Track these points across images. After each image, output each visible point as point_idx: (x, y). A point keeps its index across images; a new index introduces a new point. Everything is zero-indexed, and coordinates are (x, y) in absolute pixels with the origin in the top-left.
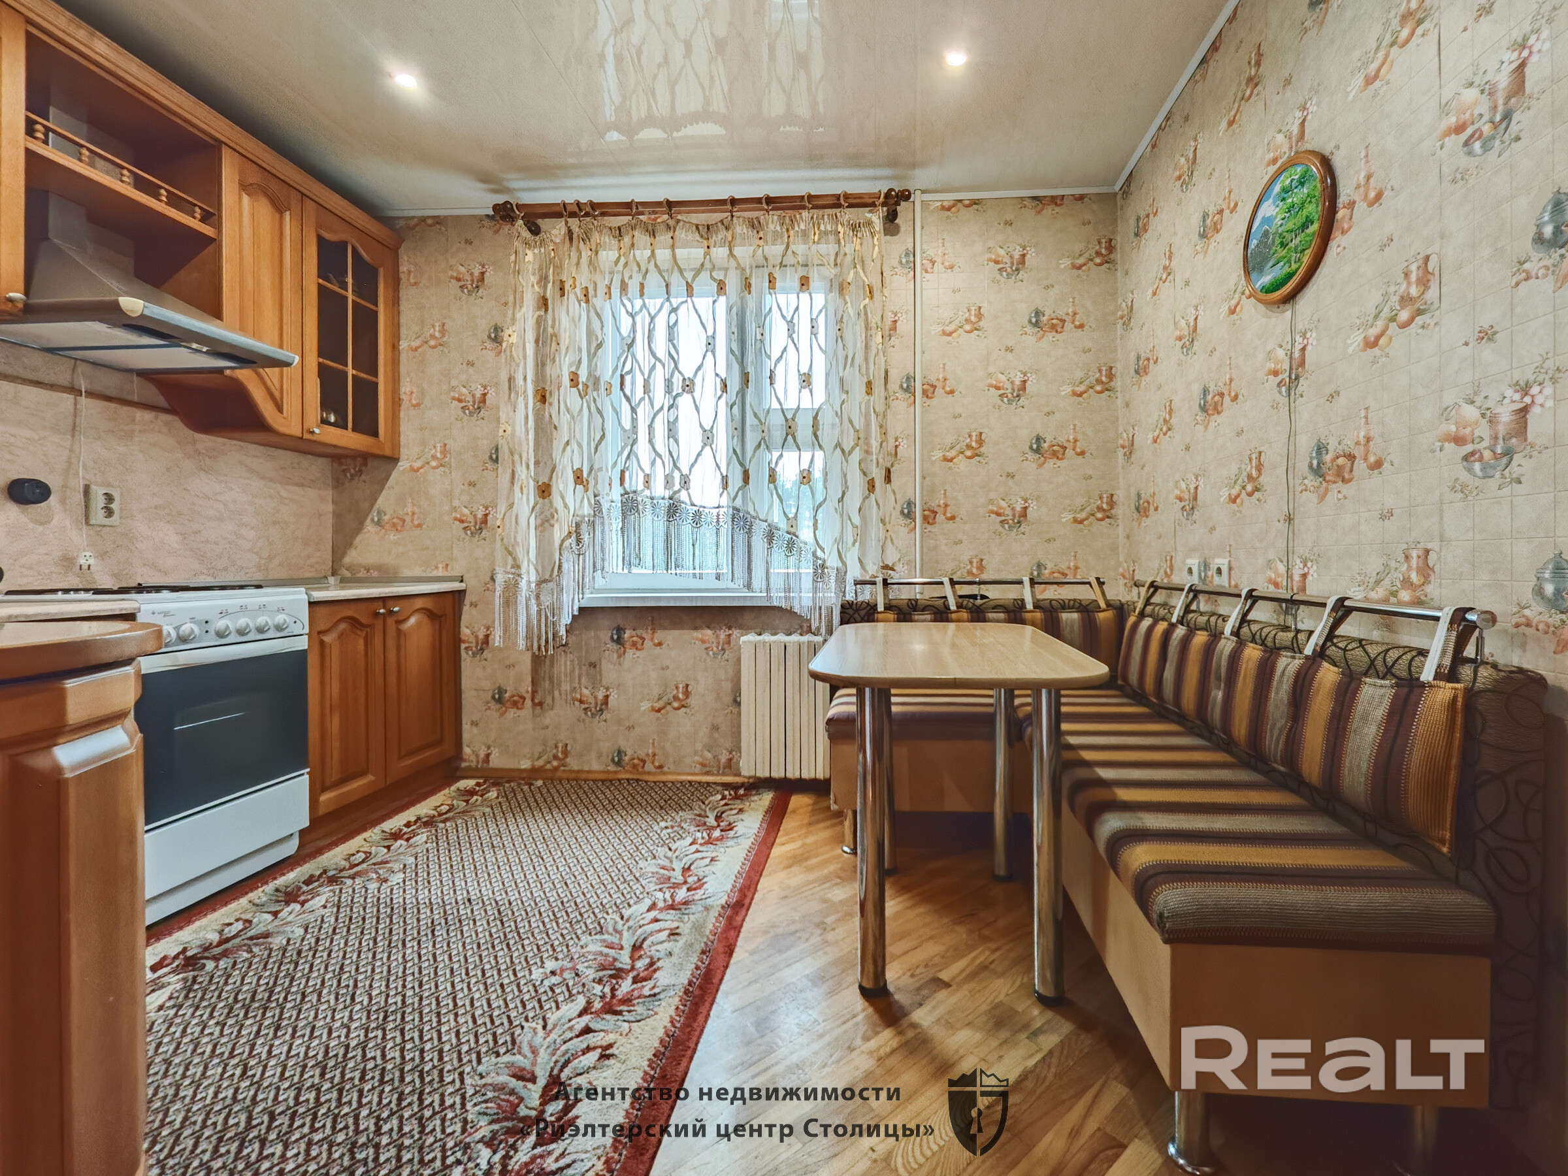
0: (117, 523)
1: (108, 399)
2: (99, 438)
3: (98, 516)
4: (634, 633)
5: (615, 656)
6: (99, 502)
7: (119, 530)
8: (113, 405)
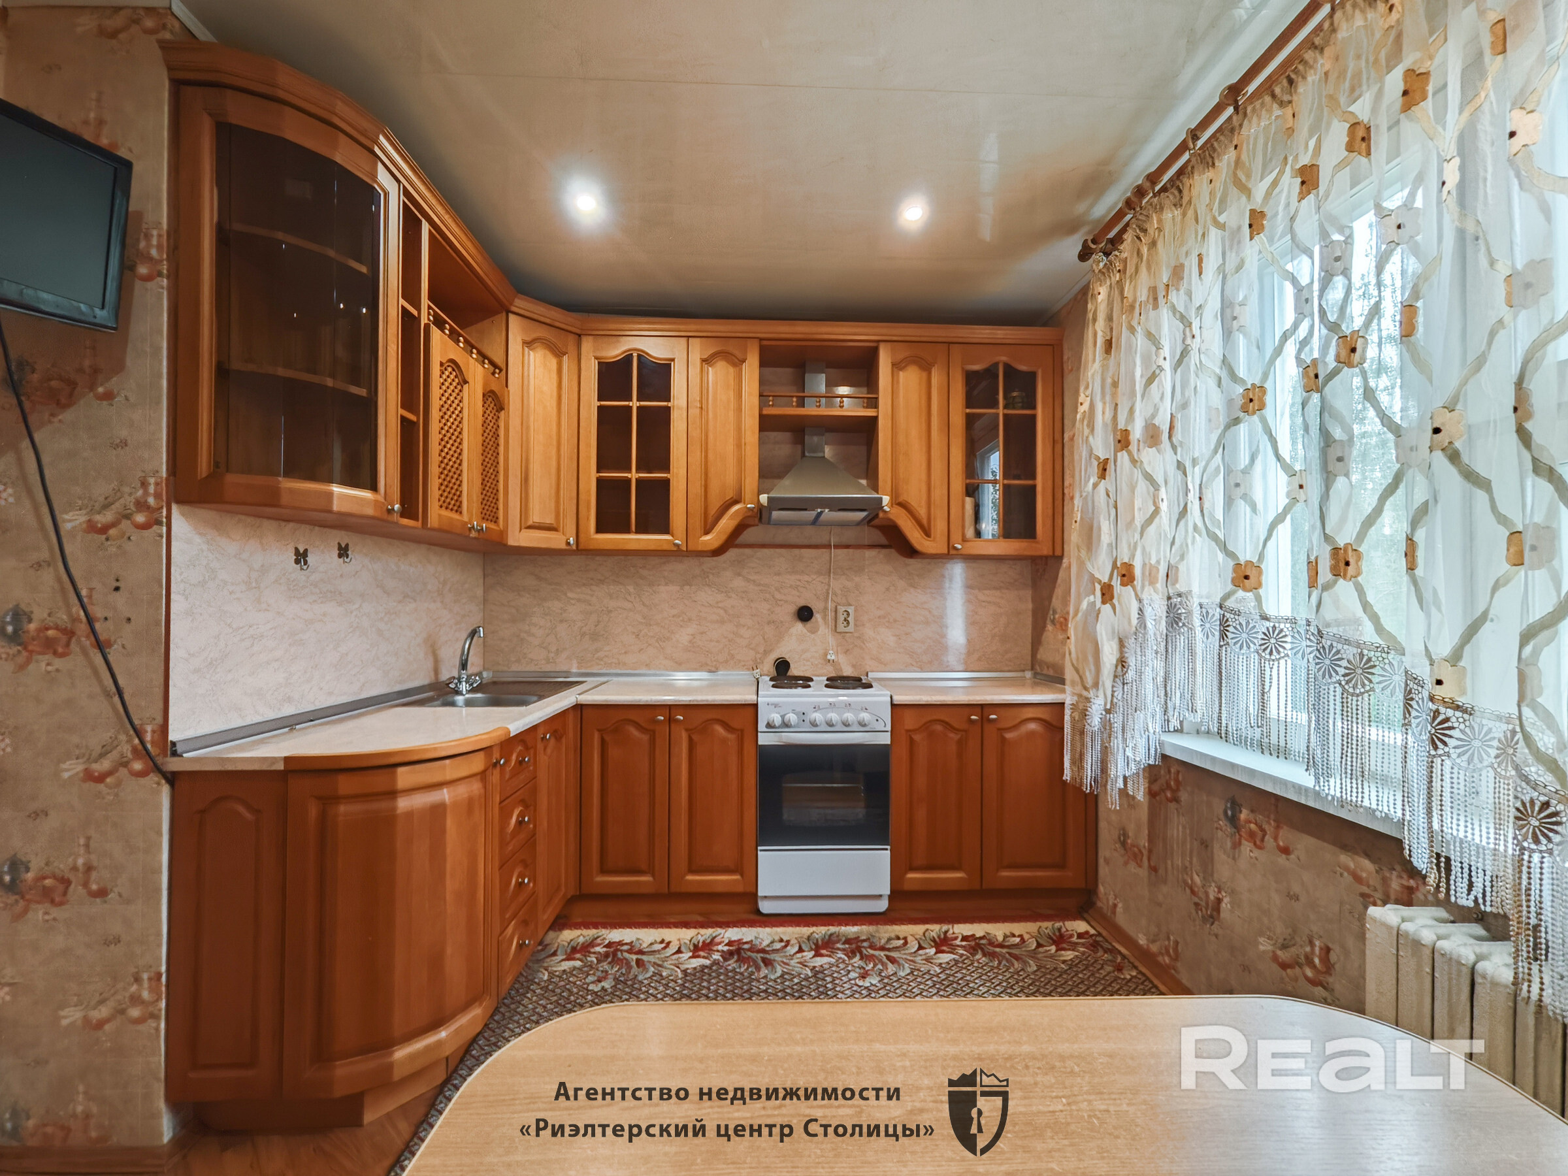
0: (852, 630)
1: (847, 547)
2: (844, 574)
3: (841, 628)
4: (1251, 817)
5: (1229, 844)
6: (841, 618)
7: (856, 635)
8: (851, 551)
